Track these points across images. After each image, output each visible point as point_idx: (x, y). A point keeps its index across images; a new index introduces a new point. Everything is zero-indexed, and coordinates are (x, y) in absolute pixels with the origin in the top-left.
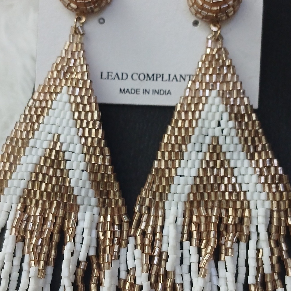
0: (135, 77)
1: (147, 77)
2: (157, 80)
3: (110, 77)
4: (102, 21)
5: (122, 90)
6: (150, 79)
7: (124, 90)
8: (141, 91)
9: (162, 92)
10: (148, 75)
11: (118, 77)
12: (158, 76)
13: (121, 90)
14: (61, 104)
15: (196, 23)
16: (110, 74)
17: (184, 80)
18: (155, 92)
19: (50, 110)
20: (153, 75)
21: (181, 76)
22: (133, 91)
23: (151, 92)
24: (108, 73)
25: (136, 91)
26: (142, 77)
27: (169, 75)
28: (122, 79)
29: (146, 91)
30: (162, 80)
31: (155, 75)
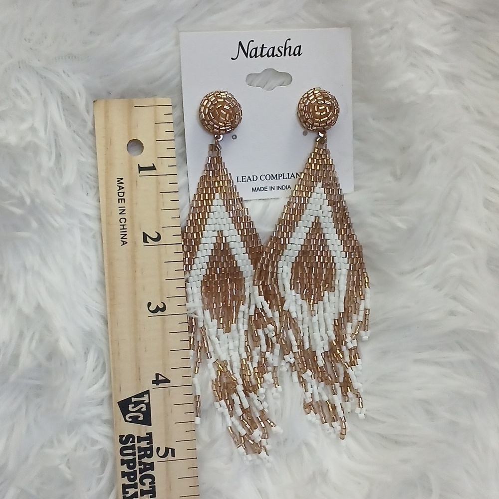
0: (263, 178)
1: (272, 177)
2: (279, 179)
3: (244, 180)
4: (234, 137)
5: (254, 189)
6: (274, 178)
7: (255, 188)
8: (268, 188)
9: (284, 188)
10: (272, 175)
11: (250, 179)
12: (280, 175)
15: (305, 133)
16: (244, 178)
18: (278, 188)
20: (276, 175)
21: (297, 174)
22: (262, 189)
23: (276, 188)
24: (242, 177)
25: (265, 189)
26: (268, 177)
27: (288, 174)
28: (253, 180)
29: (271, 188)
30: (284, 178)
31: (278, 175)
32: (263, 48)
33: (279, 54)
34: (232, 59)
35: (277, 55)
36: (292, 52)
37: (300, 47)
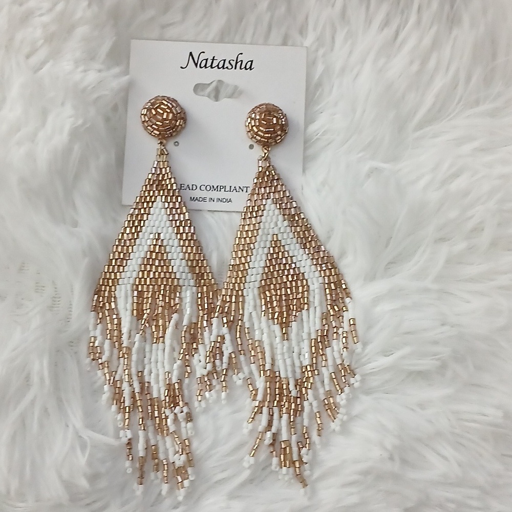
0: (203, 188)
1: (213, 188)
2: (220, 191)
3: (182, 188)
4: (176, 143)
6: (215, 190)
7: (194, 198)
8: (208, 200)
9: (224, 200)
10: (213, 186)
11: (189, 188)
12: (222, 187)
13: (191, 198)
14: (157, 210)
15: (251, 147)
17: (243, 191)
18: (218, 200)
19: (149, 216)
20: (217, 186)
21: (240, 188)
22: (201, 199)
23: (215, 200)
24: (181, 185)
25: (204, 199)
26: (208, 188)
27: (231, 187)
28: (192, 190)
29: (211, 200)
30: (225, 191)
31: (219, 187)
32: (213, 59)
33: (230, 67)
34: (182, 68)
35: (227, 68)
36: (243, 66)
37: (252, 61)
